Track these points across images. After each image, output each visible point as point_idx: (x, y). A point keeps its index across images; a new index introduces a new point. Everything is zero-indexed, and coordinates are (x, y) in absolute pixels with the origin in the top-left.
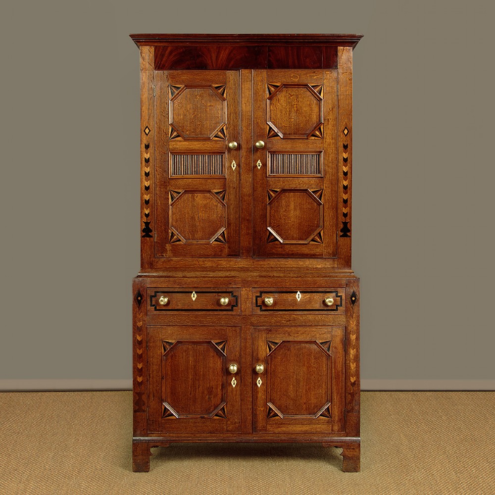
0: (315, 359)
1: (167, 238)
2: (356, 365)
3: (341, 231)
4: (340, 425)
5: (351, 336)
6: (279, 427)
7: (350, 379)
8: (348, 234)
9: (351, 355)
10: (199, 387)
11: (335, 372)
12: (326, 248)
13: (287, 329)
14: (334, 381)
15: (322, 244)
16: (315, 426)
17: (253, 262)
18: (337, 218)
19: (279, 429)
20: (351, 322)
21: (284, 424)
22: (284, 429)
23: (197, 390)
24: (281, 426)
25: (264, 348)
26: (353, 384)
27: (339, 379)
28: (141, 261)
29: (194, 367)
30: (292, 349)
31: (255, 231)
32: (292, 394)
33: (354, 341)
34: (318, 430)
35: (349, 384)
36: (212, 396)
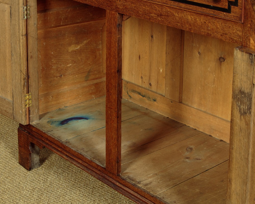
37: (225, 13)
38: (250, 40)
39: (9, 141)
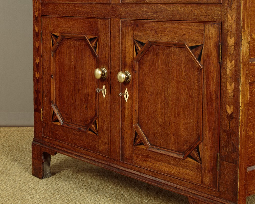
0: (185, 71)
2: (235, 86)
4: (212, 177)
5: (229, 38)
6: (145, 160)
7: (226, 108)
9: (228, 70)
10: (78, 92)
11: (207, 94)
13: (154, 24)
14: (205, 107)
16: (182, 170)
19: (145, 163)
20: (229, 17)
21: (150, 157)
22: (150, 164)
23: (77, 95)
24: (146, 159)
25: (131, 50)
26: (231, 117)
27: (212, 106)
29: (75, 68)
30: (161, 53)
32: (160, 118)
33: (233, 47)
34: (186, 177)
35: (224, 116)
36: (89, 105)
38: (227, 16)
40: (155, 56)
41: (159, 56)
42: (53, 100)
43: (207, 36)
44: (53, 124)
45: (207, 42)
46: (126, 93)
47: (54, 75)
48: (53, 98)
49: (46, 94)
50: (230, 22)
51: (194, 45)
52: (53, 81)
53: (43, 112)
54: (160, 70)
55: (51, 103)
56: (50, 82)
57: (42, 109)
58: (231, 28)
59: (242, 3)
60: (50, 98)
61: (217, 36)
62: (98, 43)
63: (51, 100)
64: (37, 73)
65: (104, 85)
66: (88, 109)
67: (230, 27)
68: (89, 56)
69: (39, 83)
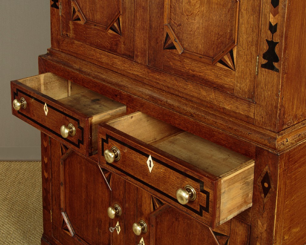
1: (69, 13)
3: (265, 56)
8: (276, 64)
12: (239, 80)
15: (233, 72)
17: (148, 73)
18: (260, 31)
20: (260, 223)
25: (148, 202)
28: (51, 36)
30: (181, 220)
31: (151, 27)
36: (101, 231)
37: (197, 215)
38: (258, 222)
39: (32, 241)
40: (174, 220)
41: (179, 221)
42: (63, 208)
43: (233, 230)
44: (63, 231)
45: (233, 235)
46: (142, 242)
47: (64, 184)
48: (62, 206)
49: (55, 198)
50: (261, 229)
51: (219, 232)
52: (62, 188)
53: (52, 213)
54: (180, 236)
55: (61, 211)
56: (59, 189)
57: (51, 211)
58: (262, 235)
59: (275, 216)
60: (60, 205)
61: (245, 236)
62: (111, 177)
63: (61, 207)
64: (46, 173)
65: (118, 222)
66: (101, 235)
67: (260, 234)
68: (102, 183)
69: (48, 183)
